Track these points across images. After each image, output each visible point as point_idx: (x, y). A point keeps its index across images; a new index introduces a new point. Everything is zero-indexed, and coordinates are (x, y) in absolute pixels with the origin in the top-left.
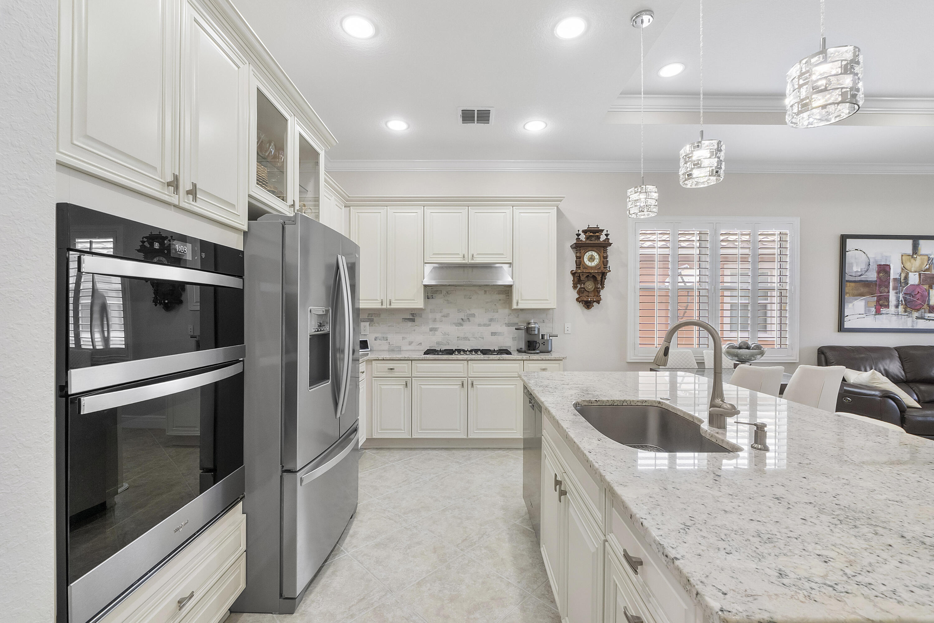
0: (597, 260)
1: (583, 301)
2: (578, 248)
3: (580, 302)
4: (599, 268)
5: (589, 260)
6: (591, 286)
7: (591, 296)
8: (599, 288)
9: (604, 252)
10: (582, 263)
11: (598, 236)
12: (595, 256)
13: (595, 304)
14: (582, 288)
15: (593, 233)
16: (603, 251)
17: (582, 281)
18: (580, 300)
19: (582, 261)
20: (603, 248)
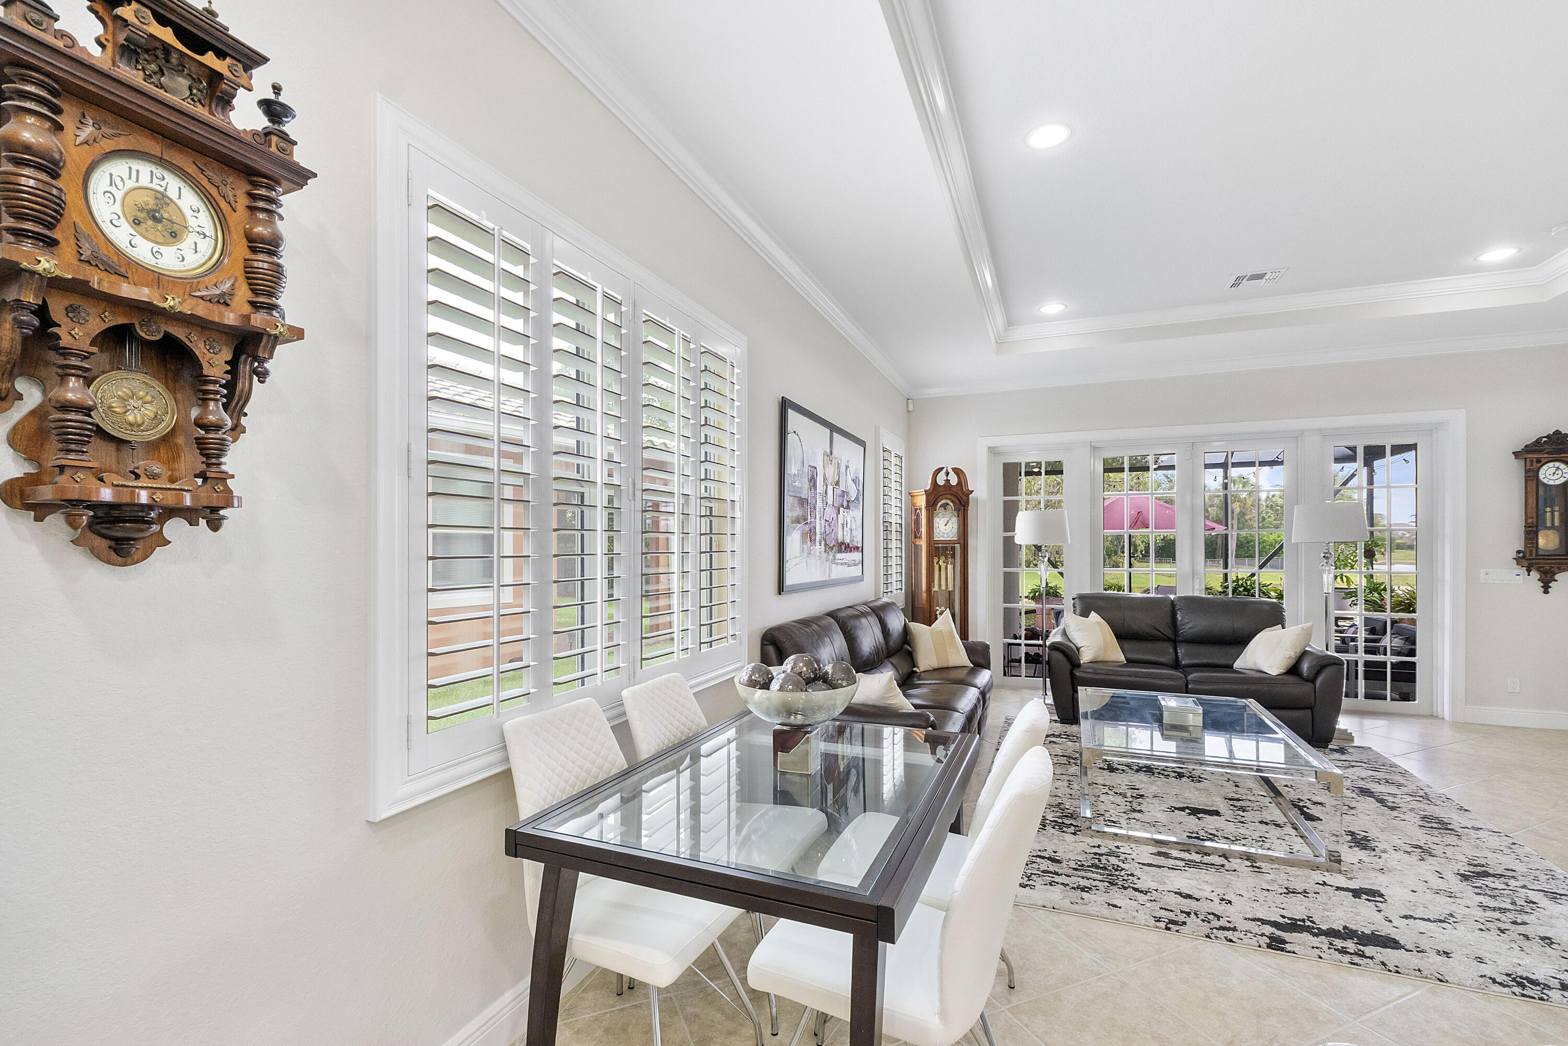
0: (206, 247)
1: (75, 503)
2: (25, 80)
3: (41, 511)
4: (223, 301)
5: (136, 222)
6: (150, 411)
7: (154, 477)
8: (218, 427)
9: (252, 209)
10: (73, 214)
11: (220, 76)
12: (188, 213)
13: (174, 528)
14: (66, 407)
15: (180, 33)
16: (242, 201)
17: (65, 352)
18: (46, 493)
19: (72, 197)
20: (248, 187)
